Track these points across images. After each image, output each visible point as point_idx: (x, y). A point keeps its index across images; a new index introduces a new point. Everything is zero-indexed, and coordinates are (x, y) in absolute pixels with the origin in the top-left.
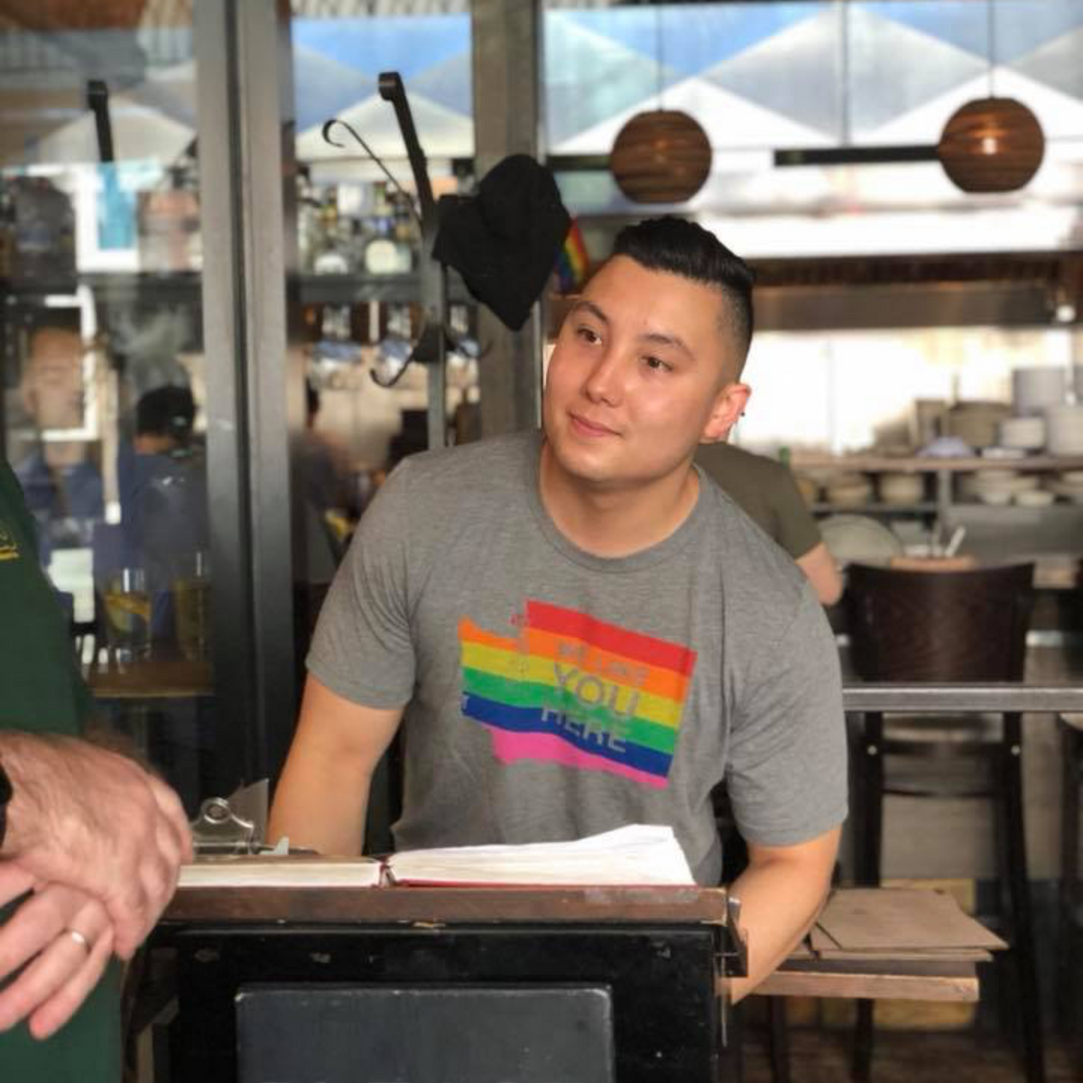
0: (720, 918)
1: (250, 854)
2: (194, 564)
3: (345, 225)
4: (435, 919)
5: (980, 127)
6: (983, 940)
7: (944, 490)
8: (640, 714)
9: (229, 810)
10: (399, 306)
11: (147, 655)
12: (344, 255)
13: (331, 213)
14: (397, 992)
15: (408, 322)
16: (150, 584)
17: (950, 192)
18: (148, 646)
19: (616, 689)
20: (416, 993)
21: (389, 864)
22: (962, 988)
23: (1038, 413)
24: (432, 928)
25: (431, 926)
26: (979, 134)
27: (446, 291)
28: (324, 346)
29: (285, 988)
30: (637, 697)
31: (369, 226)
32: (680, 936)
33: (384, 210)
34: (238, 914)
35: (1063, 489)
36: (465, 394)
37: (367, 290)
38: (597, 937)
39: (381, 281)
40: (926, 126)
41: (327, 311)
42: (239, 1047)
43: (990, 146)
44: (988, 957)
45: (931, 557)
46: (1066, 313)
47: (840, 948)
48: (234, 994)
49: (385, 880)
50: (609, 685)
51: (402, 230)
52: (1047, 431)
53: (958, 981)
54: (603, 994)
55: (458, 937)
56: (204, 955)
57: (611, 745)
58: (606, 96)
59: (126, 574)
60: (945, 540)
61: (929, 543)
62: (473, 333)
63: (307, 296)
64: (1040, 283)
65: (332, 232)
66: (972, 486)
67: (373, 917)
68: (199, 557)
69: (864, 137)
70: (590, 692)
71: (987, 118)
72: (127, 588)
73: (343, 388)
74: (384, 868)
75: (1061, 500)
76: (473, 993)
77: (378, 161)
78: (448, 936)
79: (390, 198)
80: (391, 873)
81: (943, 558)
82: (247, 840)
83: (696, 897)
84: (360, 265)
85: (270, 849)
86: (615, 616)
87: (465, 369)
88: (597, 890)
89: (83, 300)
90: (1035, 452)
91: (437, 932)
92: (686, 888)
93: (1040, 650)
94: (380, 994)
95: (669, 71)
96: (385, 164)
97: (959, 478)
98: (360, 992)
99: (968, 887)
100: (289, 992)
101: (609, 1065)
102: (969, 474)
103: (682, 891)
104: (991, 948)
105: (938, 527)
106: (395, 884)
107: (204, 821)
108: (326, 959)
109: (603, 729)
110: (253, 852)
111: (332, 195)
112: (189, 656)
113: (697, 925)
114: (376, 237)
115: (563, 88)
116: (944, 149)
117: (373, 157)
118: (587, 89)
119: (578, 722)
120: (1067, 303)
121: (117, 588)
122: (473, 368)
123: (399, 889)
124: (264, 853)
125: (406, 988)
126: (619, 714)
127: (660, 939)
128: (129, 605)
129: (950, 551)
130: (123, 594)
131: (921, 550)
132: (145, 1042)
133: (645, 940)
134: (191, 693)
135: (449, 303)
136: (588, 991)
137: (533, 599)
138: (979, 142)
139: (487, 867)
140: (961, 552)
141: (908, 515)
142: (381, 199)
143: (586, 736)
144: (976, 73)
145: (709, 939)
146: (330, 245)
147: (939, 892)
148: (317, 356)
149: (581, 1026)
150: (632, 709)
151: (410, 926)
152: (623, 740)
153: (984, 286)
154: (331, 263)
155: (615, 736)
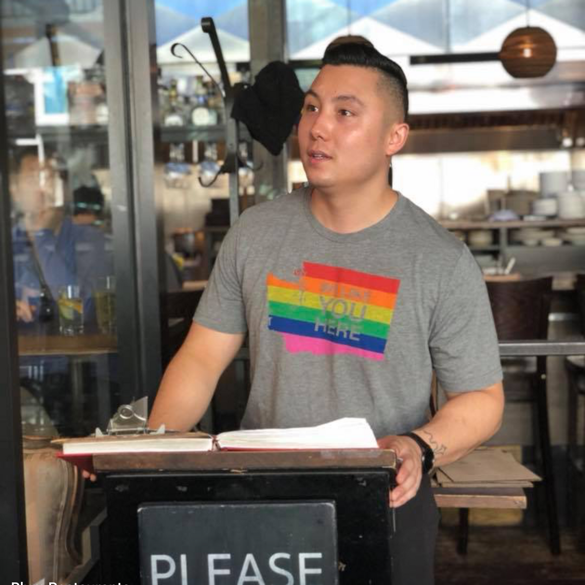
0: (392, 465)
1: (145, 434)
2: (106, 282)
3: (181, 99)
4: (242, 468)
5: (522, 42)
6: (528, 477)
7: (503, 239)
8: (367, 317)
9: (133, 412)
10: (210, 143)
11: (81, 332)
12: (181, 116)
13: (173, 93)
14: (222, 506)
15: (215, 151)
16: (82, 293)
17: (506, 78)
18: (82, 327)
19: (354, 304)
20: (233, 506)
21: (217, 439)
22: (518, 502)
23: (554, 196)
24: (241, 473)
25: (240, 471)
26: (521, 46)
27: (238, 135)
28: (171, 165)
29: (163, 505)
30: (365, 308)
31: (194, 100)
32: (371, 475)
33: (202, 91)
34: (138, 466)
35: (567, 237)
36: (245, 190)
37: (194, 134)
38: (327, 476)
39: (201, 129)
40: (493, 42)
41: (172, 146)
42: (140, 536)
43: (527, 53)
44: (531, 485)
45: (497, 275)
46: (567, 142)
47: (452, 481)
48: (137, 508)
49: (215, 447)
50: (349, 303)
51: (212, 102)
52: (559, 206)
53: (515, 498)
54: (331, 505)
55: (253, 477)
56: (120, 488)
57: (351, 337)
58: (319, 28)
59: (70, 288)
60: (505, 265)
61: (496, 266)
62: (251, 157)
63: (165, 138)
64: (554, 126)
65: (174, 103)
66: (519, 236)
67: (209, 467)
68: (108, 279)
69: (458, 48)
70: (339, 309)
71: (526, 38)
72: (70, 296)
73: (181, 187)
74: (215, 441)
75: (566, 243)
76: (263, 506)
77: (200, 64)
78: (249, 476)
79: (205, 85)
80: (218, 444)
81: (503, 275)
82: (142, 427)
83: (379, 454)
84: (189, 121)
85: (156, 431)
86: (352, 265)
87: (246, 176)
88: (327, 451)
89: (38, 141)
90: (551, 217)
91: (243, 474)
92: (374, 449)
93: (556, 323)
94: (215, 506)
95: (354, 13)
96: (204, 66)
97: (511, 231)
98: (203, 506)
99: (519, 449)
100: (166, 507)
101: (335, 542)
102: (517, 229)
103: (372, 451)
104: (533, 481)
105: (501, 258)
106: (220, 450)
107: (120, 417)
108: (185, 489)
109: (347, 328)
110: (146, 433)
111: (174, 83)
112: (104, 331)
113: (380, 469)
114: (198, 106)
115: (296, 23)
116: (504, 54)
117: (197, 62)
118: (309, 24)
119: (333, 327)
120: (568, 137)
121: (64, 296)
122: (251, 175)
123: (223, 452)
124: (152, 433)
125: (227, 504)
126: (355, 318)
127: (360, 476)
128: (71, 305)
129: (507, 271)
130: (68, 299)
131: (492, 271)
132: (86, 536)
133: (353, 477)
134: (106, 351)
135: (240, 141)
136: (323, 504)
137: (306, 261)
138: (522, 51)
139: (268, 440)
140: (513, 271)
141: (484, 252)
142: (200, 86)
143: (337, 334)
144: (519, 13)
145: (387, 475)
146: (173, 111)
147: (504, 452)
148: (167, 171)
149: (320, 522)
150: (363, 315)
151: (229, 471)
152: (359, 333)
153: (524, 128)
154: (173, 120)
155: (353, 332)
